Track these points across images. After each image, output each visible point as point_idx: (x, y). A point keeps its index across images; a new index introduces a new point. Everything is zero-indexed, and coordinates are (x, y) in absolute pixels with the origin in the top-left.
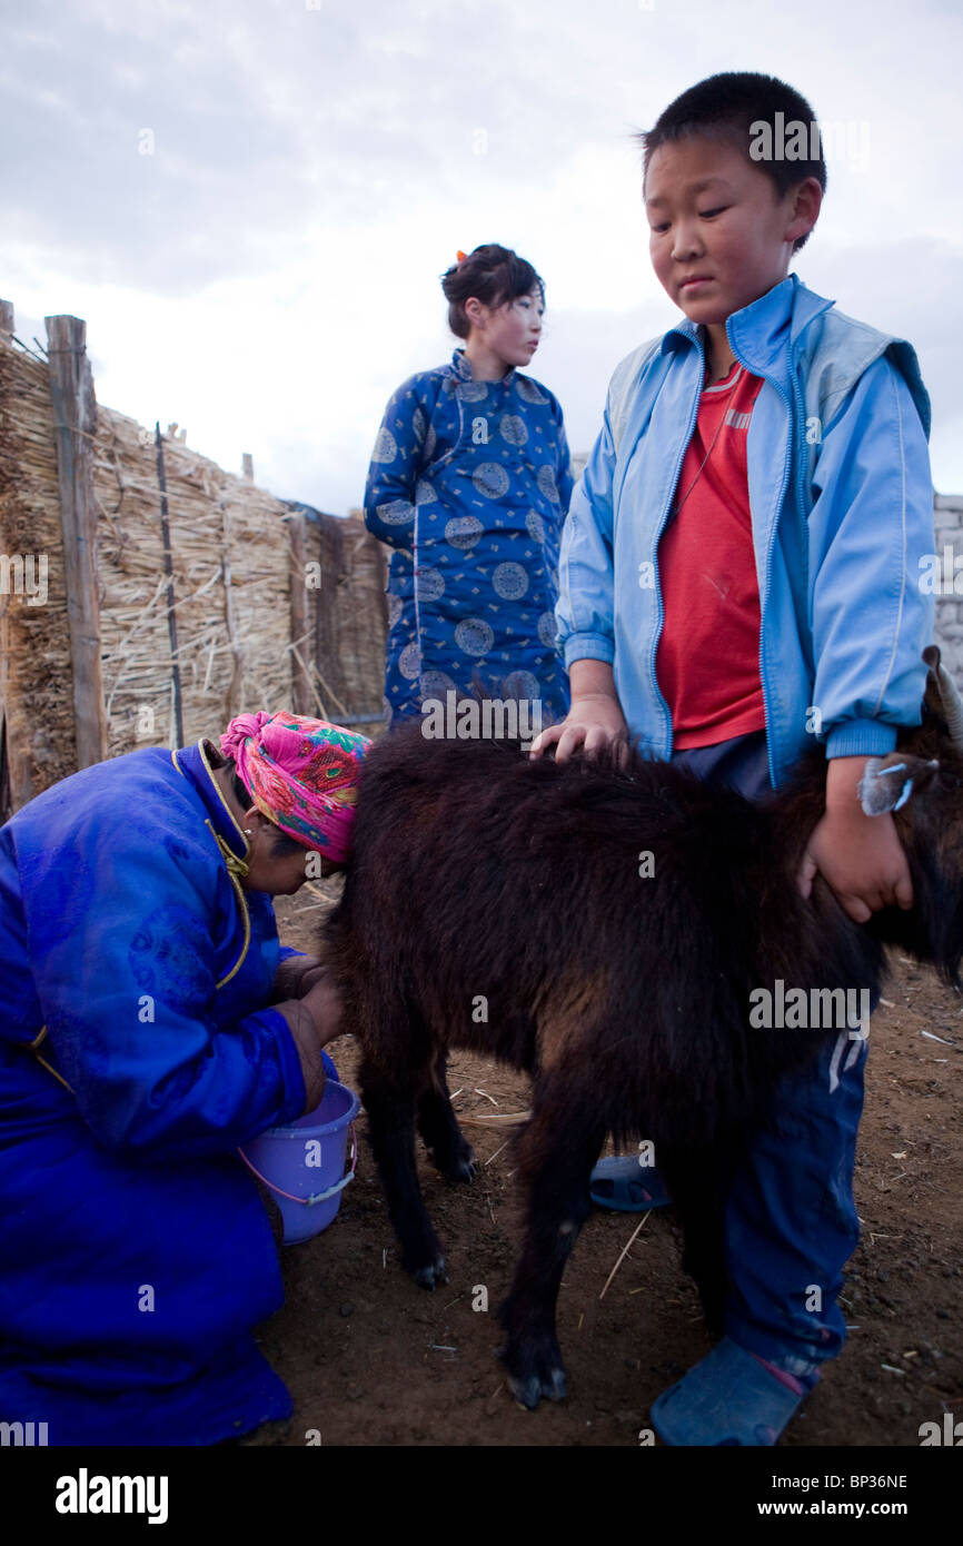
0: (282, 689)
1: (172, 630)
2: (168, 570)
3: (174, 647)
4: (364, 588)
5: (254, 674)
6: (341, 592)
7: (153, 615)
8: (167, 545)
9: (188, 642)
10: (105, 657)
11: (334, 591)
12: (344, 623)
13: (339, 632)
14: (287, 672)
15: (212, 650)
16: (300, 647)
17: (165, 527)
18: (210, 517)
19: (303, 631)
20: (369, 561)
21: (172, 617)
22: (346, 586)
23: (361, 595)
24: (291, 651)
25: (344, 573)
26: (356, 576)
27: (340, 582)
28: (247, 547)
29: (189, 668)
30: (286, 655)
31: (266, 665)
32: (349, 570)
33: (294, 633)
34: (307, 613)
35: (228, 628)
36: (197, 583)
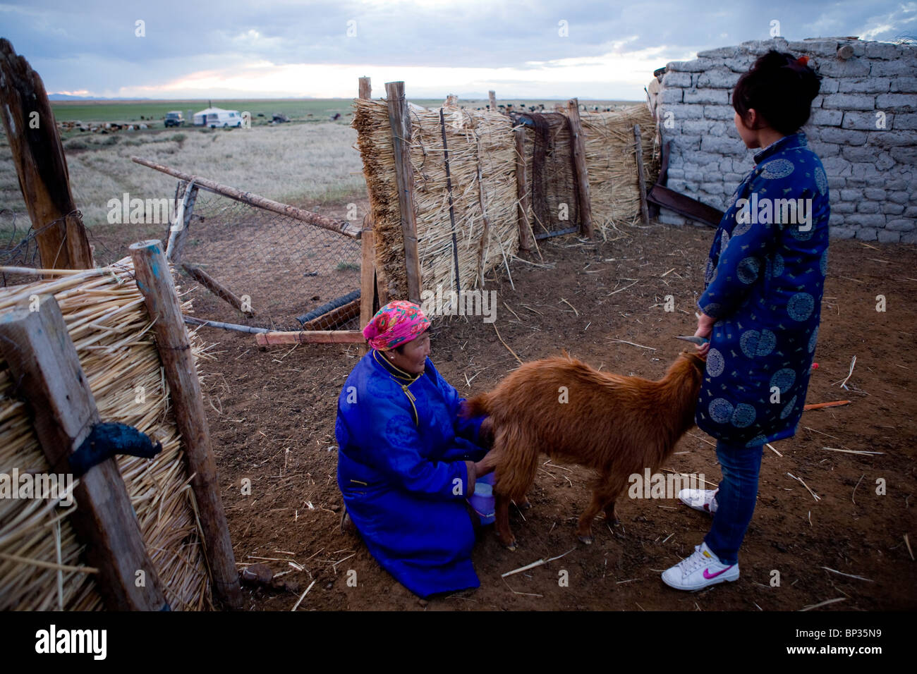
0: (512, 226)
1: (452, 215)
2: (449, 187)
3: (453, 224)
4: (561, 156)
5: (496, 223)
6: (548, 159)
7: (443, 211)
8: (448, 174)
9: (460, 219)
10: (419, 241)
11: (543, 160)
12: (549, 178)
13: (546, 184)
14: (515, 215)
15: (473, 219)
16: (522, 201)
17: (447, 165)
18: (471, 148)
19: (524, 193)
20: (565, 139)
21: (451, 209)
22: (550, 156)
23: (560, 160)
24: (518, 206)
25: (550, 148)
26: (557, 149)
27: (547, 154)
28: (492, 154)
29: (460, 232)
30: (514, 207)
31: (502, 216)
32: (552, 146)
33: (519, 193)
34: (526, 178)
35: (481, 205)
36: (464, 186)
